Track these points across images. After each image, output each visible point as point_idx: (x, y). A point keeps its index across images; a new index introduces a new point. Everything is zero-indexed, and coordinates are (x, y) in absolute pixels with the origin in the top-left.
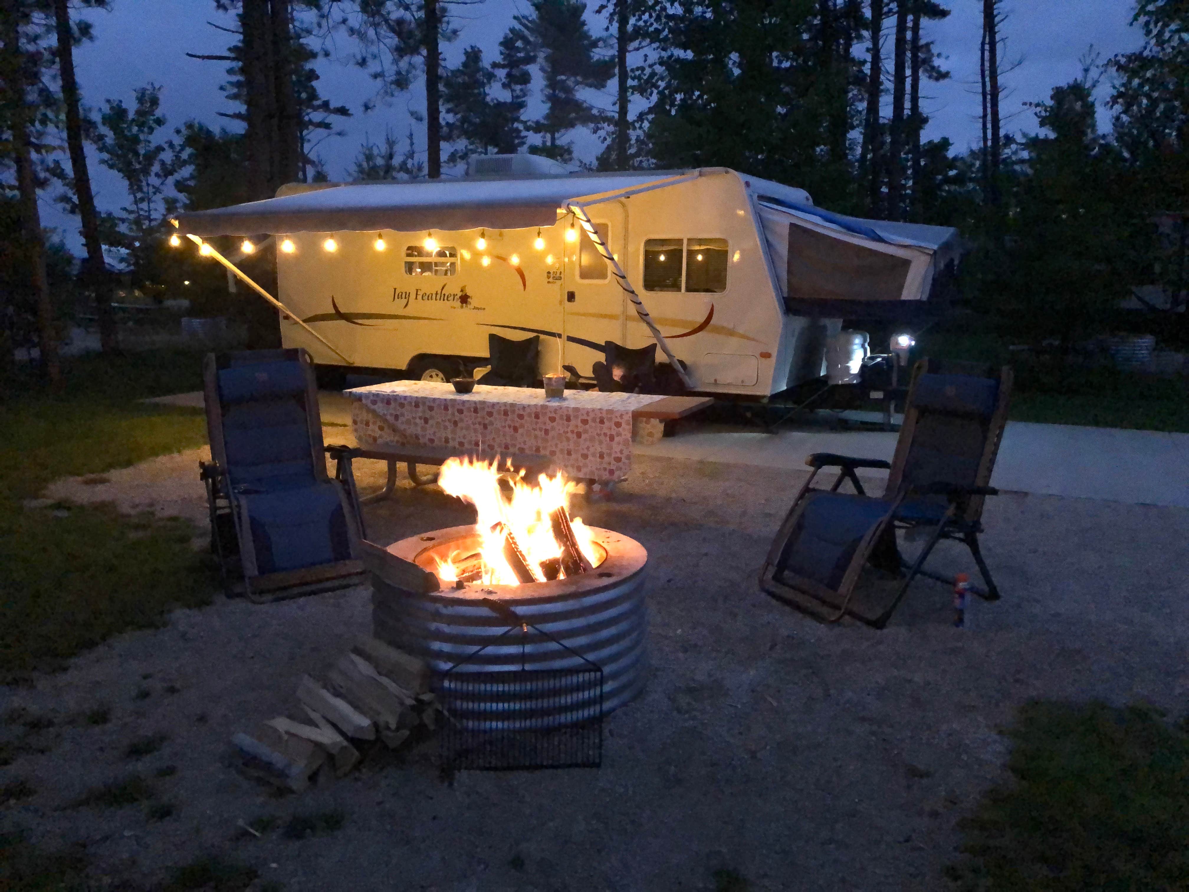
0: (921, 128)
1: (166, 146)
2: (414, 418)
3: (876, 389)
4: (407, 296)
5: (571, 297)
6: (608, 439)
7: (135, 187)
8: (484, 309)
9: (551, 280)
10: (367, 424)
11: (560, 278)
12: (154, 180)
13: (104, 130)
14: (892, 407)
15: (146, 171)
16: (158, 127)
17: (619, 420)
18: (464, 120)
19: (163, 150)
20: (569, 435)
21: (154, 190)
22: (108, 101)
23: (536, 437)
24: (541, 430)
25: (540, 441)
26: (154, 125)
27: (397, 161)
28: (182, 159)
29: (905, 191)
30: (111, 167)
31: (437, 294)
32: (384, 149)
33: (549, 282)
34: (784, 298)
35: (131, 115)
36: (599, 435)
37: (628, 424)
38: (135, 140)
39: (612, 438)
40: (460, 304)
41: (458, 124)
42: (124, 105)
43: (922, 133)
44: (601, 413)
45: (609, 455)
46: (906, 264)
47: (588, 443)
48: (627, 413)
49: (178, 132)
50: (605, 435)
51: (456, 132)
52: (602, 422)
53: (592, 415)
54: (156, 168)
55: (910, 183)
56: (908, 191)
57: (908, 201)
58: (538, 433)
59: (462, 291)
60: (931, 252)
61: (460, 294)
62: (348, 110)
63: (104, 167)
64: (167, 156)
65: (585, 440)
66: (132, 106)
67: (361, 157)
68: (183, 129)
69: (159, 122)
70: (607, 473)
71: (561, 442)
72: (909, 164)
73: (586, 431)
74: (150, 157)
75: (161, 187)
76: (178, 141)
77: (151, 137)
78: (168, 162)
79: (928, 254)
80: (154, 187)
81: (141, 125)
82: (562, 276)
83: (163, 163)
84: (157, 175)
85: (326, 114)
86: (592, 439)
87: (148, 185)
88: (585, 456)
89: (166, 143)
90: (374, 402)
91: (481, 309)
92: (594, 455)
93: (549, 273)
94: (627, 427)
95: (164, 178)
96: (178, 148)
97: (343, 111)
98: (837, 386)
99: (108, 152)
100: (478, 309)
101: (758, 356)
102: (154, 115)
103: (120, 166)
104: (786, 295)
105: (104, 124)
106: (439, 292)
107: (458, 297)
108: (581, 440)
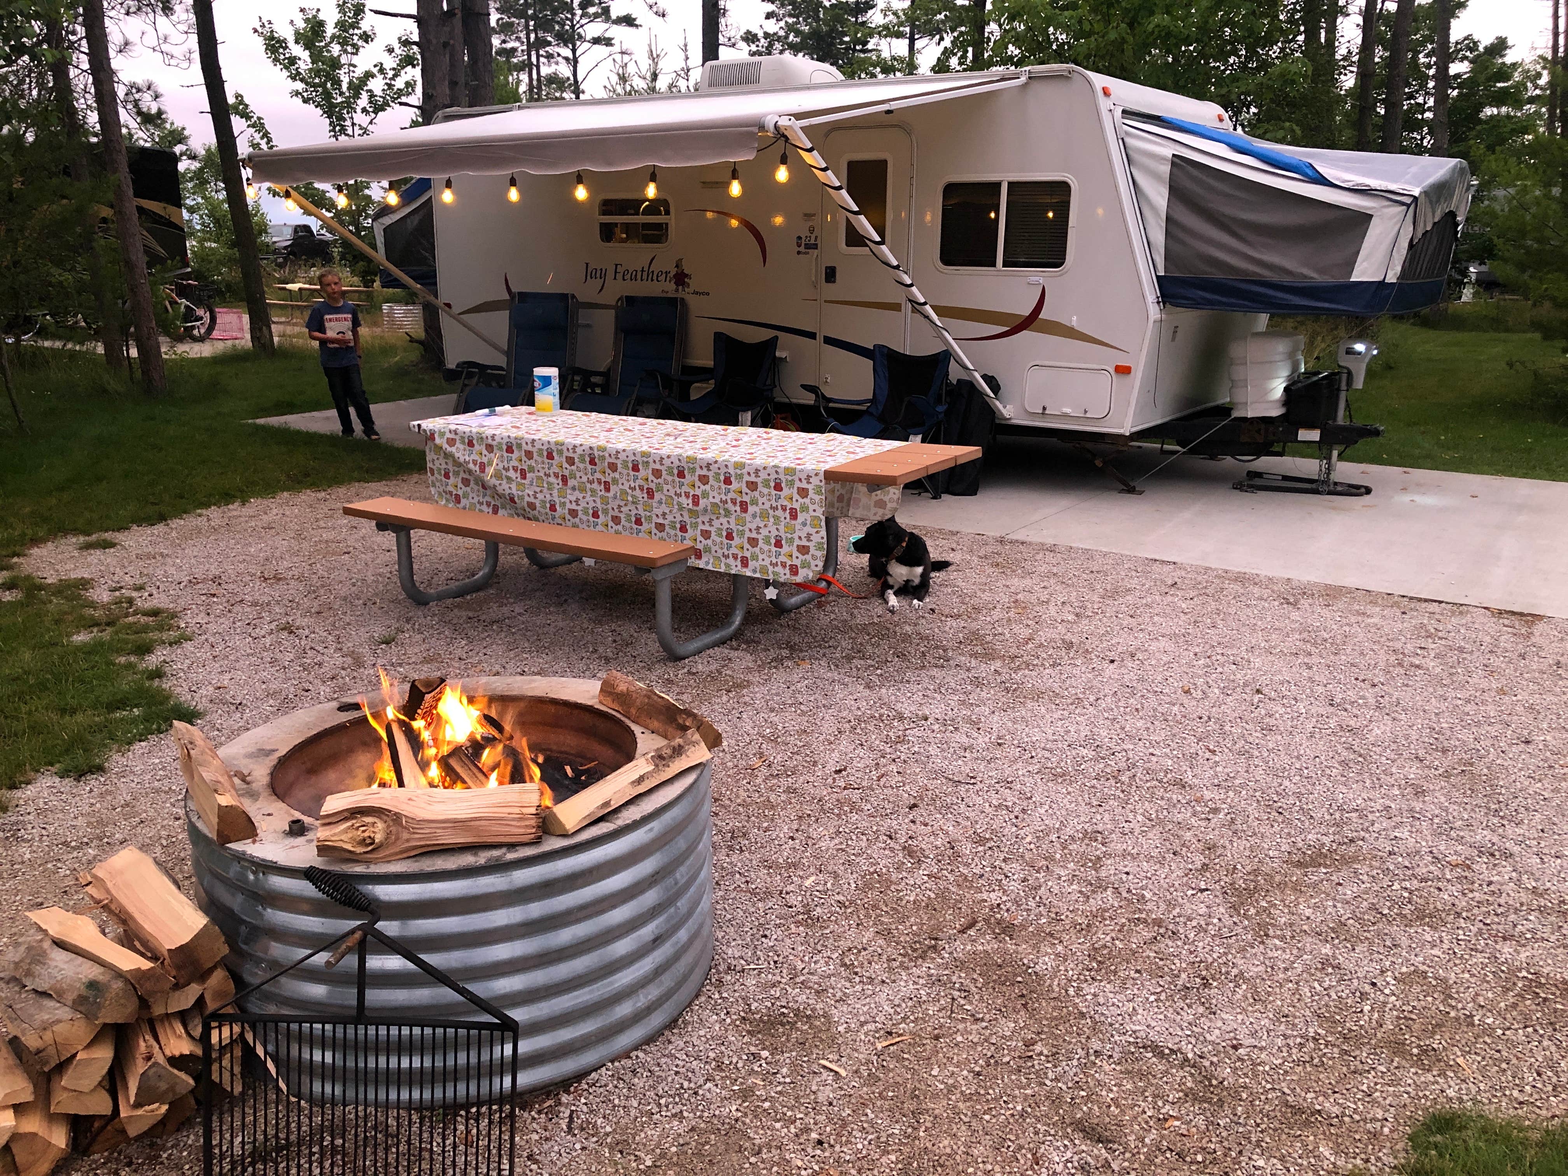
0: (1453, 15)
1: (375, 70)
2: (507, 470)
3: (1311, 426)
4: (603, 275)
5: (831, 275)
6: (787, 515)
7: (338, 128)
8: (708, 294)
9: (802, 249)
10: (447, 476)
11: (815, 247)
12: (360, 118)
13: (297, 50)
14: (1335, 453)
15: (349, 105)
16: (365, 44)
17: (804, 485)
18: (790, 28)
19: (373, 76)
20: (730, 505)
21: (361, 132)
22: (302, 10)
23: (681, 508)
24: (687, 495)
25: (686, 514)
26: (360, 43)
27: (662, 84)
28: (395, 88)
29: (1422, 114)
30: (306, 101)
31: (643, 271)
32: (645, 65)
33: (799, 253)
34: (1158, 277)
35: (330, 30)
36: (775, 509)
37: (819, 493)
38: (335, 64)
39: (794, 515)
40: (675, 287)
41: (782, 33)
42: (321, 16)
43: (1454, 23)
44: (777, 472)
45: (791, 541)
46: (1363, 220)
47: (758, 522)
48: (816, 475)
49: (391, 51)
50: (784, 509)
51: (778, 46)
52: (778, 487)
53: (763, 475)
54: (363, 101)
55: (1431, 102)
56: (1429, 115)
57: (1425, 129)
58: (683, 500)
59: (677, 266)
60: (1408, 200)
61: (673, 271)
62: (635, 19)
63: (299, 100)
64: (377, 85)
65: (754, 516)
66: (331, 17)
67: (615, 79)
68: (396, 46)
69: (366, 38)
70: (787, 571)
71: (718, 518)
72: (1432, 72)
73: (754, 502)
74: (357, 87)
75: (370, 128)
76: (390, 63)
77: (355, 60)
78: (378, 92)
79: (1402, 204)
80: (361, 128)
81: (344, 42)
82: (818, 242)
83: (372, 95)
84: (364, 110)
85: (607, 26)
86: (764, 515)
87: (353, 124)
88: (753, 542)
89: (375, 66)
90: (451, 442)
91: (703, 293)
92: (767, 541)
93: (799, 238)
94: (817, 498)
95: (373, 115)
96: (391, 74)
97: (628, 21)
98: (1245, 419)
99: (302, 80)
100: (697, 293)
101: (1112, 371)
102: (359, 28)
103: (318, 99)
104: (1161, 273)
105: (297, 42)
106: (646, 269)
107: (672, 274)
108: (748, 517)
